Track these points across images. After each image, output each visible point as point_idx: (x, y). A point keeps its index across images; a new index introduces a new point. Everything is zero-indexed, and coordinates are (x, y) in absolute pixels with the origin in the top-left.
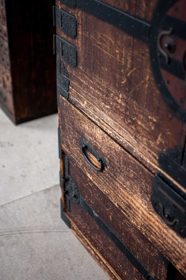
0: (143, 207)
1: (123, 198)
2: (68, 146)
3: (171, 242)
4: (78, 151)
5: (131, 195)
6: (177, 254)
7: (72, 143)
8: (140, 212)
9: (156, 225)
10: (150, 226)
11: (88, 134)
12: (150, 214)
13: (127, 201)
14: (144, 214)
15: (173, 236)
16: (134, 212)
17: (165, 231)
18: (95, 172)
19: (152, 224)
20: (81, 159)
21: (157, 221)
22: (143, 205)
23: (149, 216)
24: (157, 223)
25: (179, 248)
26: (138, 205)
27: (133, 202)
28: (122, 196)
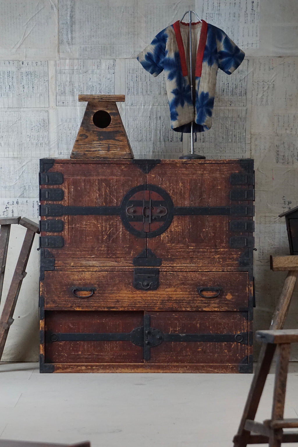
0: (128, 294)
1: (113, 299)
2: (54, 302)
3: (149, 298)
4: (67, 298)
5: (119, 293)
6: (154, 301)
7: (59, 297)
8: (126, 298)
9: (139, 297)
10: (134, 301)
11: (78, 280)
12: (133, 294)
13: (116, 299)
14: (129, 297)
15: (150, 294)
16: (122, 302)
17: (145, 295)
18: (85, 301)
19: (135, 298)
20: (70, 302)
21: (139, 294)
22: (128, 293)
23: (133, 296)
24: (139, 295)
25: (155, 297)
26: (124, 295)
27: (120, 297)
28: (111, 299)
